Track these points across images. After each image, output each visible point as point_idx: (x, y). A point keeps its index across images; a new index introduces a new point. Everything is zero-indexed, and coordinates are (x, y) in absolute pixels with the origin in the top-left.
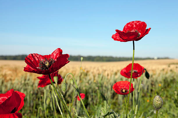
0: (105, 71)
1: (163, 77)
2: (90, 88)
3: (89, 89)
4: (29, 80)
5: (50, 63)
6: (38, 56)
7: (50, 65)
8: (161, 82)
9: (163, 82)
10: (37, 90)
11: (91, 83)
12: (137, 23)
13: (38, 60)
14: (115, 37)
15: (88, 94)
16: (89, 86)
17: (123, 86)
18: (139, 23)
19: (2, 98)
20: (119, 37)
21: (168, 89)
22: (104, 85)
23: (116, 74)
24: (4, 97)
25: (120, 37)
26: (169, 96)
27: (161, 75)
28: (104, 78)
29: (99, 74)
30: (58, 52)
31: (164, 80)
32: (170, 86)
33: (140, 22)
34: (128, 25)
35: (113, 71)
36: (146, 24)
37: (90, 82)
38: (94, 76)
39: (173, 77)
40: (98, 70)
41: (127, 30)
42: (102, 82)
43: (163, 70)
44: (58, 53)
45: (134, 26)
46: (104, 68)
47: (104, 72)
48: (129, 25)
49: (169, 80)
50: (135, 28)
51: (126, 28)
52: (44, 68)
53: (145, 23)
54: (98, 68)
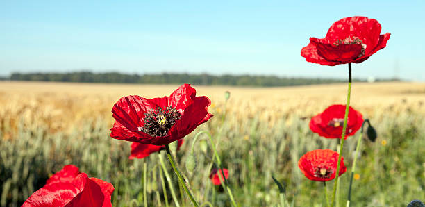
0: (263, 109)
1: (389, 125)
2: (232, 148)
3: (228, 151)
4: (100, 130)
5: (168, 119)
6: (140, 102)
7: (169, 123)
8: (385, 136)
9: (389, 134)
10: (119, 153)
11: (234, 136)
12: (358, 21)
13: (139, 110)
14: (307, 54)
15: (226, 161)
16: (231, 144)
17: (322, 162)
18: (364, 22)
19: (62, 191)
20: (316, 53)
21: (401, 150)
22: (261, 142)
23: (287, 117)
24: (66, 191)
25: (319, 54)
26: (403, 167)
27: (385, 121)
28: (261, 126)
29: (251, 118)
30: (185, 92)
31: (393, 131)
32: (405, 144)
33: (366, 21)
34: (338, 26)
35: (280, 111)
36: (379, 24)
37: (231, 135)
38: (240, 122)
39: (412, 124)
40: (248, 107)
41: (334, 37)
42: (256, 134)
43: (391, 108)
44: (184, 95)
45: (352, 28)
46: (262, 103)
47: (260, 112)
48: (340, 26)
49: (403, 131)
50: (355, 33)
51: (332, 33)
52: (155, 131)
53: (376, 22)
54: (248, 104)
